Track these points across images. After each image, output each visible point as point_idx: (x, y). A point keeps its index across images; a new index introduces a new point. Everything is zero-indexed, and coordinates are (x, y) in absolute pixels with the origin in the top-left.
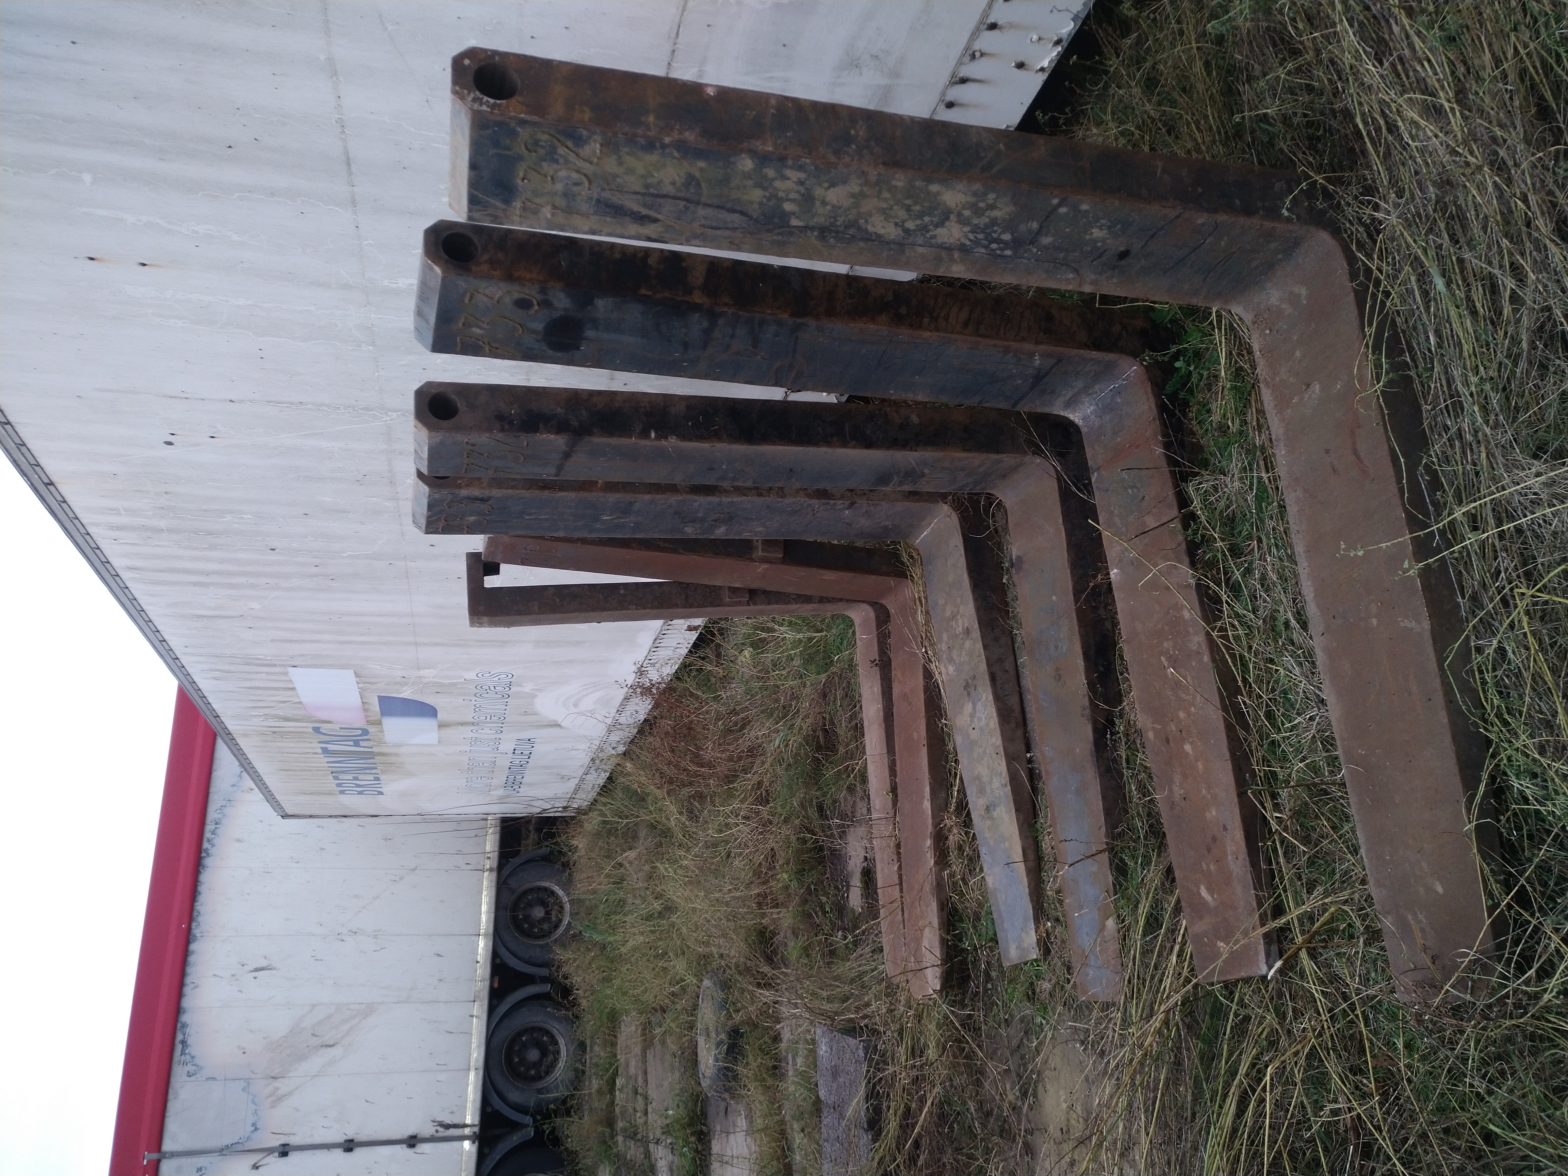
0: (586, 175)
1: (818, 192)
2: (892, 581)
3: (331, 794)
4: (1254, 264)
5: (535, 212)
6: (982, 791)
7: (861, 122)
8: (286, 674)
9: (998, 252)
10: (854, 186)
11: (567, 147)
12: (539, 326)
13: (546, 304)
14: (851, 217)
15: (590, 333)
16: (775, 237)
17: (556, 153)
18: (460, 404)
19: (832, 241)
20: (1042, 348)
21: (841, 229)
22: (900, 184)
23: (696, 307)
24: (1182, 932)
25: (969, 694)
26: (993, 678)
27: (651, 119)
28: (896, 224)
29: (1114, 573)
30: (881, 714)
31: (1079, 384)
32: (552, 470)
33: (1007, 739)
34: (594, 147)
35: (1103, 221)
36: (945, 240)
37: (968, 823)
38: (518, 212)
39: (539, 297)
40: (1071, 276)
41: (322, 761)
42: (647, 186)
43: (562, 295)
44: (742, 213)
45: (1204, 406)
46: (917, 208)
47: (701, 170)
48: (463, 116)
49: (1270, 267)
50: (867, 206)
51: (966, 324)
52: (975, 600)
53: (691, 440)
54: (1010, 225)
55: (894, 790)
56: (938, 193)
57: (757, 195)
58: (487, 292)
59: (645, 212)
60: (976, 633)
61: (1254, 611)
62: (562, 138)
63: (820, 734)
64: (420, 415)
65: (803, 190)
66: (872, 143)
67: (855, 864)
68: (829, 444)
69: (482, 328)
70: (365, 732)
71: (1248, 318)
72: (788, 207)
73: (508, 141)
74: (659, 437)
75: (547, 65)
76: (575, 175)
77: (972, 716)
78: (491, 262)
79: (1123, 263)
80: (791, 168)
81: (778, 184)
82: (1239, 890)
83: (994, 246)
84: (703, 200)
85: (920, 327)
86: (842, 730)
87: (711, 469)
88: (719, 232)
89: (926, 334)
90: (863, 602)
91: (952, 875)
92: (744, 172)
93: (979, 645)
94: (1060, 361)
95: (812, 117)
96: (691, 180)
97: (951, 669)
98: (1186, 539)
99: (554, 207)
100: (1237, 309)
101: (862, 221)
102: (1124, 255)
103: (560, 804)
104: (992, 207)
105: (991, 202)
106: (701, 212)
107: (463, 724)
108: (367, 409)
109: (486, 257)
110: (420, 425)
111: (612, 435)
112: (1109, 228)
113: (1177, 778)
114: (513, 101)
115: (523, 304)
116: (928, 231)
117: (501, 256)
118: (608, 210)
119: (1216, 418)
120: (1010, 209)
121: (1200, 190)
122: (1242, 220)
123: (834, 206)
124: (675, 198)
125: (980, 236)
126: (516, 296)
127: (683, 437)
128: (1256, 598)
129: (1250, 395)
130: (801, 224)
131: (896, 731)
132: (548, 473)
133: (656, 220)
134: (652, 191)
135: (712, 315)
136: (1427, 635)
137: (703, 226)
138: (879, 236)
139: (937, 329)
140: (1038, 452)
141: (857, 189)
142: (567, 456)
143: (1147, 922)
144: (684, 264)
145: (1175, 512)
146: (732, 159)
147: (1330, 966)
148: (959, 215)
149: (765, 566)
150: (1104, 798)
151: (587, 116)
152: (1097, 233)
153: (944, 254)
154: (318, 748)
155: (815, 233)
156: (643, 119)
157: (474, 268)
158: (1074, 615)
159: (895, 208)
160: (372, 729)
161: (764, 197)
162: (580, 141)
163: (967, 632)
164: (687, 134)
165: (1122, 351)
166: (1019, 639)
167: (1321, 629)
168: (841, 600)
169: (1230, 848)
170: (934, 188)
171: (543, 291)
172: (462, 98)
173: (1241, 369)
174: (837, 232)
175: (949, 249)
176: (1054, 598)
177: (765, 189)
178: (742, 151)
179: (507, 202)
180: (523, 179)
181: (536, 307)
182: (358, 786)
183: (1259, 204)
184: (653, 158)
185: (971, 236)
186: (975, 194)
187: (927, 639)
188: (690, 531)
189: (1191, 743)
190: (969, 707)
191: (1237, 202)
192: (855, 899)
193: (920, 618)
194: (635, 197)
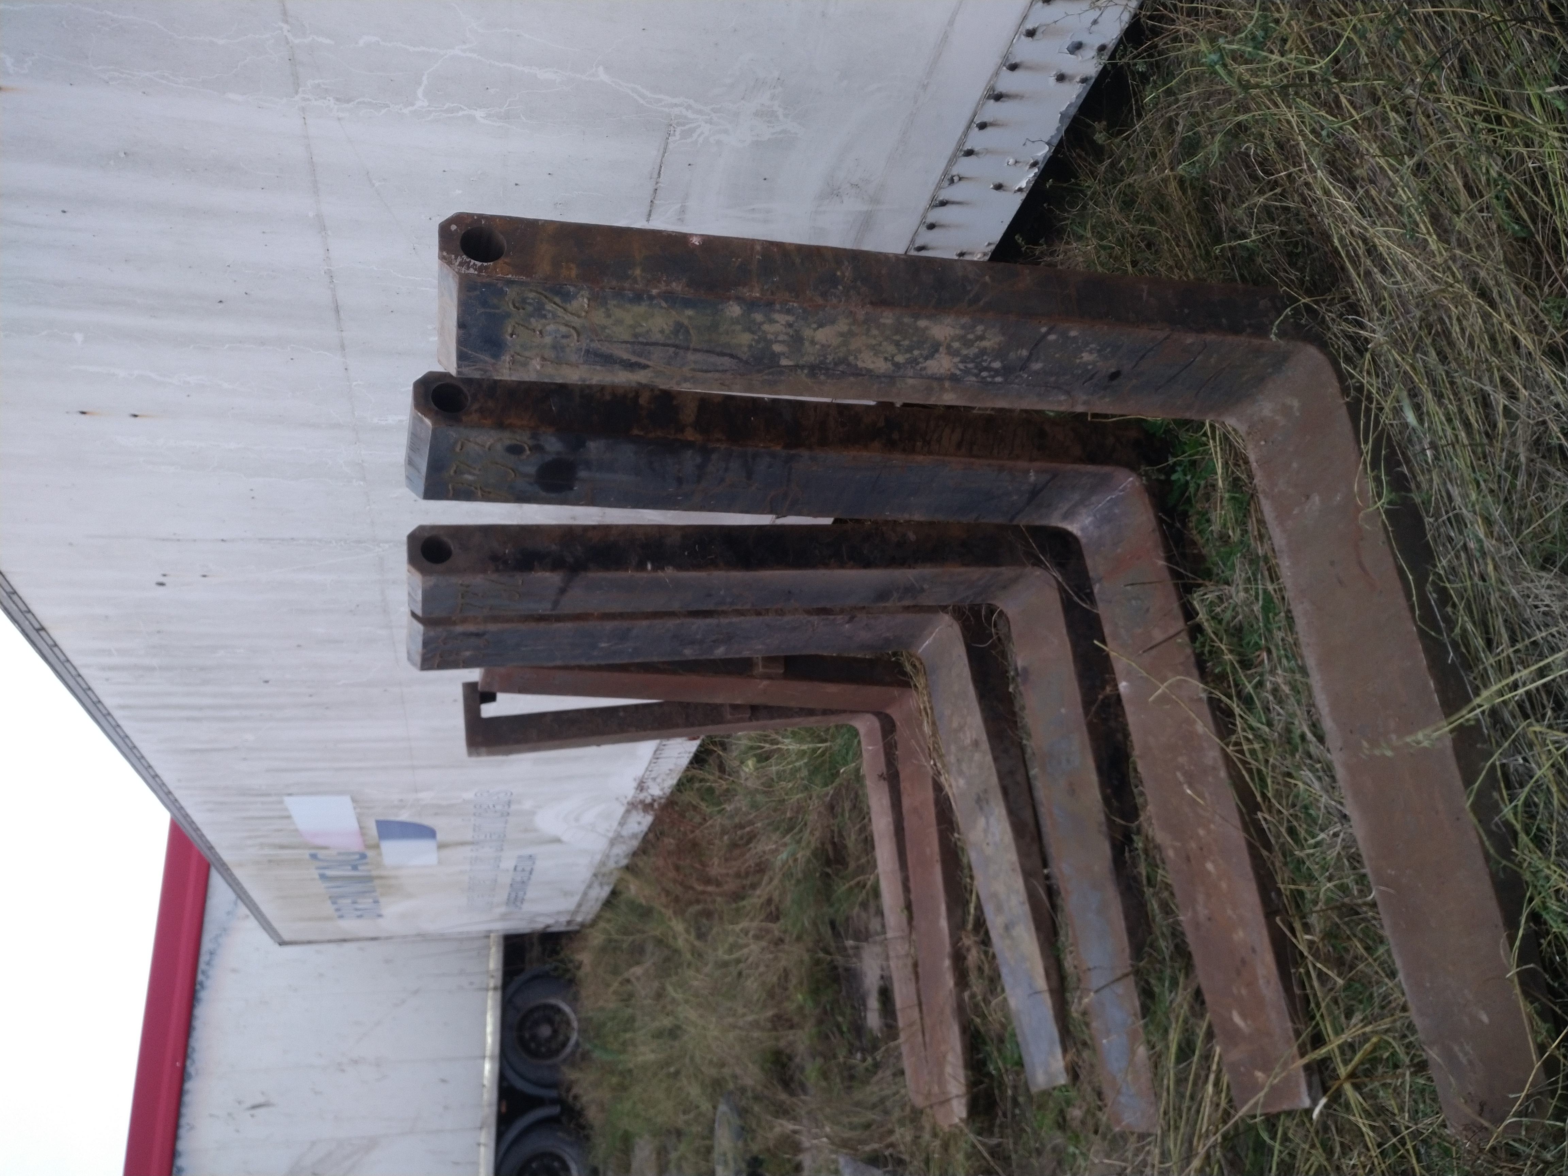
0: (574, 328)
1: (807, 333)
2: (896, 692)
3: (328, 919)
4: (1244, 379)
5: (525, 365)
6: (999, 909)
7: (846, 263)
8: (281, 802)
9: (989, 379)
10: (843, 325)
11: (555, 303)
12: (531, 470)
13: (537, 448)
14: (841, 355)
15: (583, 474)
16: (766, 377)
17: (544, 309)
18: (453, 546)
19: (822, 378)
20: (1037, 464)
21: (831, 366)
22: (889, 321)
23: (689, 445)
24: (1216, 1059)
25: (981, 808)
26: (1005, 792)
27: (638, 272)
28: (886, 359)
29: (1123, 686)
30: (892, 827)
31: (1076, 497)
32: (549, 606)
33: (1023, 854)
34: (582, 301)
35: (1093, 346)
36: (936, 371)
37: (986, 941)
38: (507, 365)
39: (531, 442)
40: (1062, 398)
41: (320, 887)
42: (636, 336)
43: (553, 440)
44: (732, 356)
45: (1203, 515)
46: (906, 343)
47: (690, 318)
48: (451, 279)
49: (1260, 380)
50: (856, 343)
51: (959, 446)
52: (983, 711)
53: (688, 570)
54: (1000, 353)
55: (908, 907)
56: (926, 328)
57: (746, 338)
58: (479, 440)
59: (634, 359)
60: (985, 745)
61: (1270, 724)
62: (549, 295)
63: (829, 848)
64: (413, 560)
65: (791, 332)
66: (859, 283)
67: (871, 981)
68: (826, 565)
69: (474, 474)
70: (363, 856)
71: (1242, 429)
72: (777, 348)
73: (495, 301)
74: (655, 569)
75: (532, 226)
76: (563, 329)
77: (986, 831)
78: (481, 411)
79: (1115, 383)
80: (780, 312)
81: (766, 327)
82: (1273, 1015)
83: (984, 374)
84: (691, 346)
85: (913, 451)
86: (852, 841)
87: (710, 595)
88: (709, 375)
89: (920, 458)
90: (867, 712)
91: (973, 996)
92: (732, 318)
93: (989, 758)
94: (1055, 476)
95: (798, 260)
96: (679, 328)
97: (962, 782)
98: (1194, 652)
99: (544, 359)
100: (1231, 421)
101: (851, 358)
102: (1115, 376)
103: (564, 919)
104: (981, 338)
105: (979, 333)
106: (691, 356)
107: (463, 844)
108: (359, 542)
109: (476, 406)
110: (413, 570)
111: (607, 568)
112: (1099, 351)
113: (1201, 898)
114: (500, 261)
115: (515, 450)
116: (918, 364)
117: (491, 404)
118: (597, 359)
119: (1216, 527)
120: (1000, 338)
121: (1186, 311)
122: (1230, 338)
123: (823, 346)
124: (664, 345)
125: (971, 366)
126: (508, 442)
127: (680, 567)
128: (1269, 710)
129: (1249, 505)
130: (791, 363)
131: (908, 845)
132: (544, 608)
133: (646, 367)
134: (641, 339)
135: (706, 452)
136: (1450, 752)
137: (694, 370)
138: (869, 371)
139: (930, 453)
140: (1038, 563)
141: (845, 328)
142: (563, 591)
143: (1180, 1049)
144: (675, 402)
145: (1180, 624)
146: (720, 307)
147: (1375, 1097)
148: (949, 347)
149: (765, 683)
150: (1127, 918)
151: (574, 273)
152: (1086, 357)
153: (935, 384)
154: (315, 874)
155: (806, 371)
156: (630, 272)
157: (464, 418)
158: (1084, 728)
159: (885, 343)
160: (370, 853)
161: (753, 340)
162: (567, 297)
163: (976, 744)
164: (674, 284)
165: (1118, 463)
166: (1029, 751)
167: (1339, 744)
168: (844, 711)
169: (1261, 971)
170: (922, 323)
171: (534, 436)
172: (450, 263)
173: (1237, 479)
174: (827, 369)
175: (940, 379)
176: (1063, 711)
177: (753, 333)
178: (729, 299)
179: (496, 356)
180: (511, 335)
181: (528, 452)
182: (356, 910)
183: (1246, 322)
184: (641, 309)
185: (961, 366)
186: (963, 327)
187: (935, 751)
188: (689, 653)
189: (1213, 862)
190: (982, 822)
191: (1224, 320)
192: (873, 1020)
193: (927, 729)
194: (624, 346)
